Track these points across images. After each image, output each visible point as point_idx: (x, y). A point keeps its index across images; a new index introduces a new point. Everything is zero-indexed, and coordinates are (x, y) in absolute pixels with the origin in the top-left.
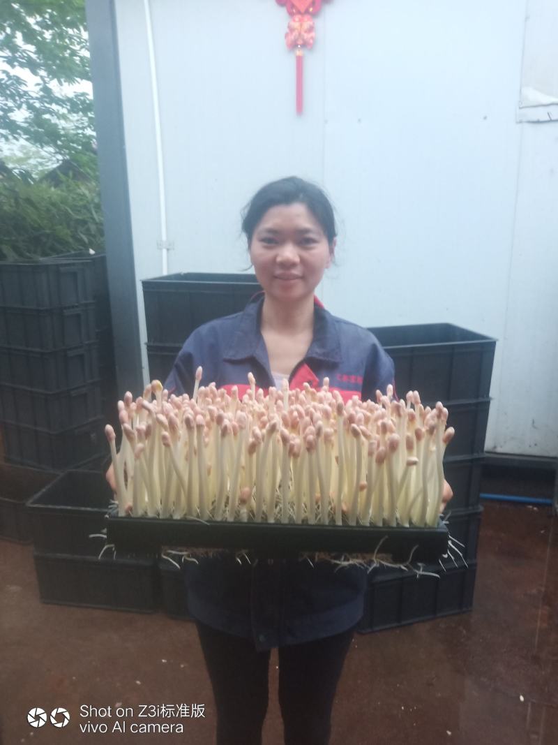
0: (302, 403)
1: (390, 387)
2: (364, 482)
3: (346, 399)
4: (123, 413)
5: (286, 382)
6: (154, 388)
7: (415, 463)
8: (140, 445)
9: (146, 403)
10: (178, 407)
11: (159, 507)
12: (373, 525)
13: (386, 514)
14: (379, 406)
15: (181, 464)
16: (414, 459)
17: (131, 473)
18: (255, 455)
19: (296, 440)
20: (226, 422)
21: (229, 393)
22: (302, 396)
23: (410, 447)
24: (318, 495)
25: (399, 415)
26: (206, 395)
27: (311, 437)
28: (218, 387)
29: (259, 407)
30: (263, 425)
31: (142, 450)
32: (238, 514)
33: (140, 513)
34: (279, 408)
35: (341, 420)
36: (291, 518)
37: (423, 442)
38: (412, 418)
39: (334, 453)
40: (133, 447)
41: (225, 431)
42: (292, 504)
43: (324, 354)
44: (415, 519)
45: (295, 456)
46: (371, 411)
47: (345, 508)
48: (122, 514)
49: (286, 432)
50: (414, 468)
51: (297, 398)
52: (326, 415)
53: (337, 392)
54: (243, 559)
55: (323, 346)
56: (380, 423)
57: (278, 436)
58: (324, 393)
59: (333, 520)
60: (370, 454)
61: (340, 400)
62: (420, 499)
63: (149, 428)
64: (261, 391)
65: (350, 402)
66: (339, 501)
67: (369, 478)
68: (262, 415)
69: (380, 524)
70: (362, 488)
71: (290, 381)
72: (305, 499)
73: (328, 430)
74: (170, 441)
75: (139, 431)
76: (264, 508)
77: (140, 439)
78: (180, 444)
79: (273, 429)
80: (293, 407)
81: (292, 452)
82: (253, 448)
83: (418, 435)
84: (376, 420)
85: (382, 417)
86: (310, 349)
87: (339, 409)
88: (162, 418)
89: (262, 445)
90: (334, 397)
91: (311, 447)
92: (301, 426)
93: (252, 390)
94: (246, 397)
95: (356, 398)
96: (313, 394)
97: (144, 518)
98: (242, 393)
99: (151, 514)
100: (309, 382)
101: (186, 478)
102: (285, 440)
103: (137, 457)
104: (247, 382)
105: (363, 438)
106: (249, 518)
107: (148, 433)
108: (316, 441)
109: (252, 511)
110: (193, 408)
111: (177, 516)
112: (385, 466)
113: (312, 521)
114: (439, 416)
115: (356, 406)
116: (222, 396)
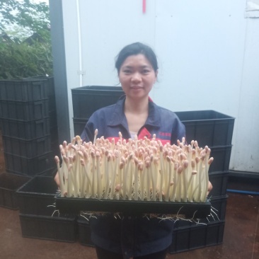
0: (143, 146)
1: (184, 138)
2: (172, 182)
3: (164, 144)
4: (63, 150)
5: (136, 136)
6: (76, 139)
7: (195, 173)
8: (71, 165)
9: (73, 146)
10: (87, 147)
11: (79, 193)
12: (176, 201)
13: (182, 196)
14: (179, 147)
15: (89, 173)
16: (195, 171)
17: (66, 178)
18: (122, 170)
19: (141, 163)
20: (110, 155)
21: (110, 141)
22: (143, 142)
23: (193, 166)
24: (152, 188)
25: (188, 152)
26: (100, 142)
27: (148, 161)
28: (105, 138)
29: (124, 148)
30: (126, 156)
31: (72, 167)
32: (115, 196)
33: (70, 196)
34: (133, 148)
35: (162, 154)
36: (139, 198)
37: (199, 163)
38: (194, 153)
39: (159, 169)
40: (67, 166)
41: (109, 159)
42: (139, 192)
43: (153, 123)
44: (196, 199)
45: (141, 170)
46: (175, 149)
47: (164, 194)
48: (62, 196)
49: (137, 159)
50: (195, 176)
51: (141, 143)
52: (155, 151)
53: (159, 141)
54: (117, 216)
55: (153, 120)
56: (179, 155)
57: (133, 161)
58: (153, 141)
59: (158, 199)
60: (175, 169)
61: (161, 145)
62: (198, 189)
63: (74, 157)
64: (125, 140)
65: (166, 145)
66: (161, 190)
67: (174, 180)
68: (126, 151)
69: (180, 201)
70: (171, 185)
71: (138, 135)
72: (145, 190)
73: (156, 158)
74: (84, 163)
75: (70, 158)
76: (127, 194)
77: (71, 162)
78: (89, 164)
79: (131, 158)
80: (140, 148)
81: (139, 168)
82: (122, 166)
83: (197, 161)
84: (178, 153)
85: (180, 152)
86: (147, 121)
87: (161, 149)
88: (81, 153)
89: (126, 165)
90: (158, 143)
91: (148, 166)
92: (143, 156)
93: (121, 140)
94: (118, 143)
95: (168, 143)
96: (148, 142)
97: (72, 198)
98: (116, 141)
99: (75, 196)
100: (147, 136)
101: (91, 180)
102: (136, 163)
103: (69, 170)
104: (118, 136)
105: (172, 162)
106: (120, 198)
107: (74, 159)
108: (150, 163)
109: (121, 195)
110: (94, 148)
111: (87, 197)
112: (182, 175)
113: (149, 200)
114: (206, 152)
115: (168, 147)
116: (107, 142)
